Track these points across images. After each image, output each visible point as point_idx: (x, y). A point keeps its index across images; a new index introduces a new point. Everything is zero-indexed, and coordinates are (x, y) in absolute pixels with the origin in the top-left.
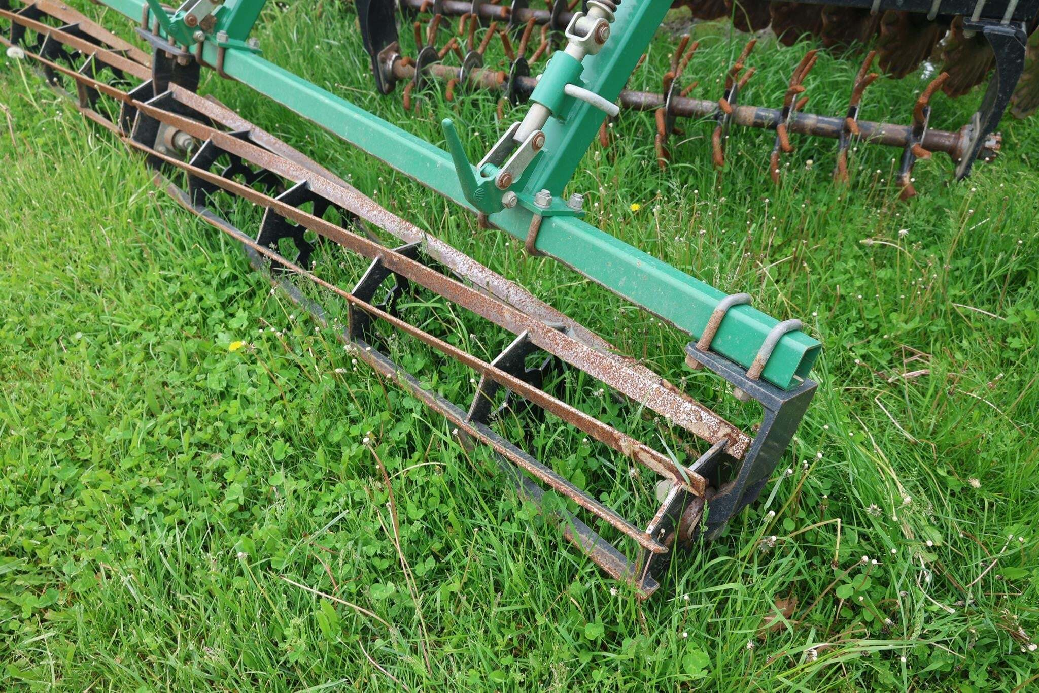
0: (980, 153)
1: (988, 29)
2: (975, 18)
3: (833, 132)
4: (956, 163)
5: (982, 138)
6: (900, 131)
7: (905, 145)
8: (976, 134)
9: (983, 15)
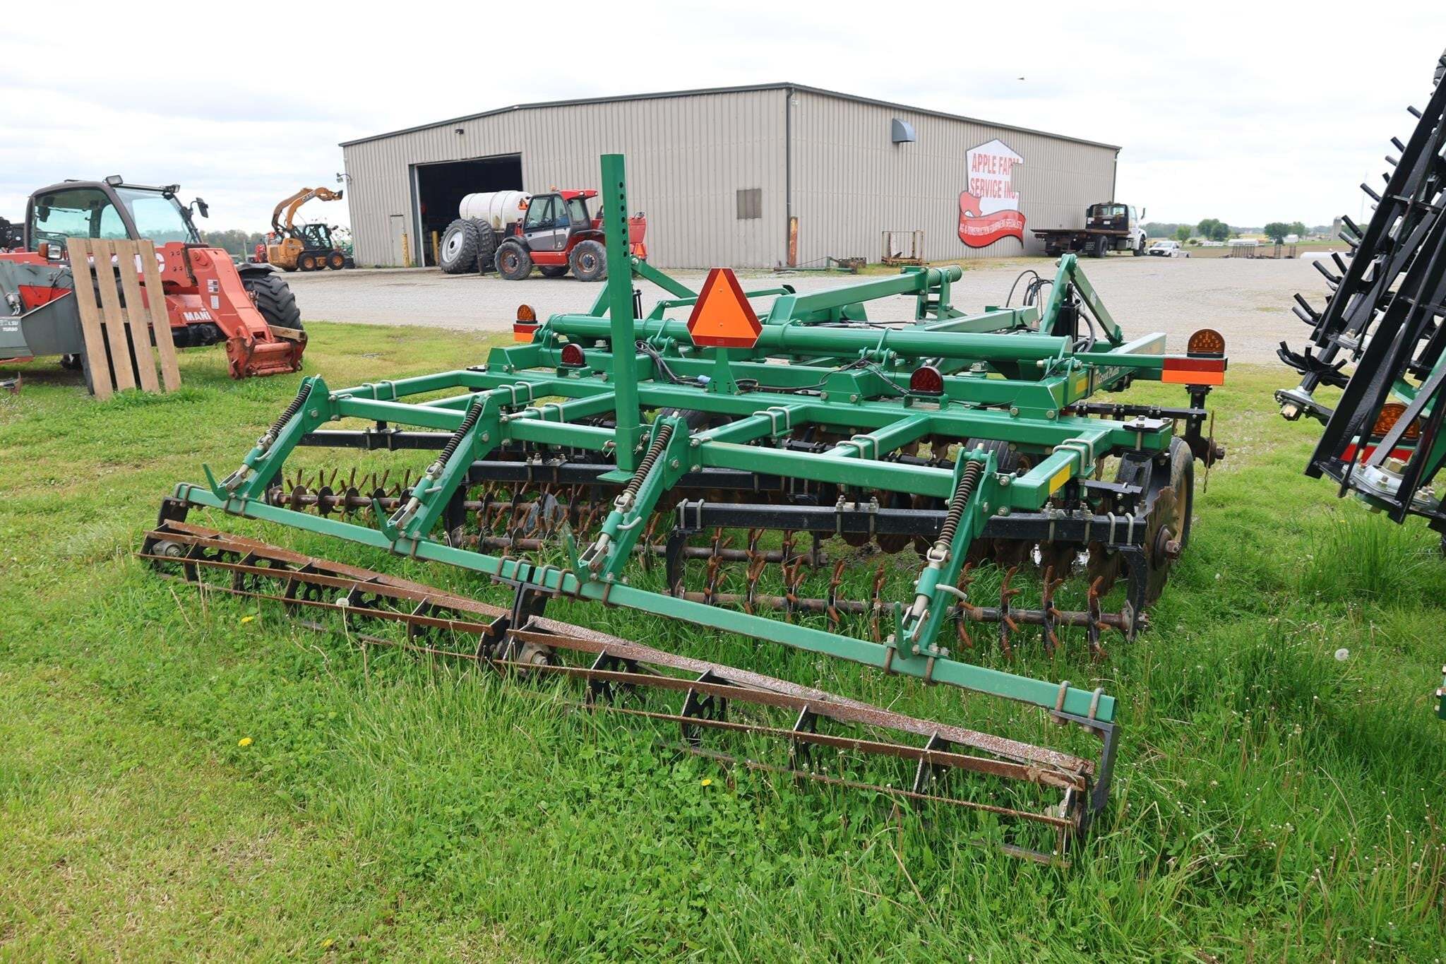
0: (1137, 626)
1: (1121, 548)
2: (1111, 542)
3: (1040, 620)
4: (1125, 633)
5: (1136, 616)
6: (1084, 616)
7: (1088, 625)
8: (1132, 613)
9: (1115, 541)
